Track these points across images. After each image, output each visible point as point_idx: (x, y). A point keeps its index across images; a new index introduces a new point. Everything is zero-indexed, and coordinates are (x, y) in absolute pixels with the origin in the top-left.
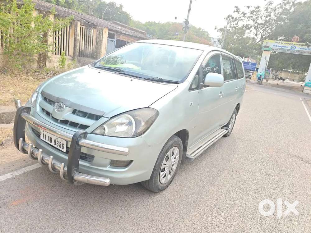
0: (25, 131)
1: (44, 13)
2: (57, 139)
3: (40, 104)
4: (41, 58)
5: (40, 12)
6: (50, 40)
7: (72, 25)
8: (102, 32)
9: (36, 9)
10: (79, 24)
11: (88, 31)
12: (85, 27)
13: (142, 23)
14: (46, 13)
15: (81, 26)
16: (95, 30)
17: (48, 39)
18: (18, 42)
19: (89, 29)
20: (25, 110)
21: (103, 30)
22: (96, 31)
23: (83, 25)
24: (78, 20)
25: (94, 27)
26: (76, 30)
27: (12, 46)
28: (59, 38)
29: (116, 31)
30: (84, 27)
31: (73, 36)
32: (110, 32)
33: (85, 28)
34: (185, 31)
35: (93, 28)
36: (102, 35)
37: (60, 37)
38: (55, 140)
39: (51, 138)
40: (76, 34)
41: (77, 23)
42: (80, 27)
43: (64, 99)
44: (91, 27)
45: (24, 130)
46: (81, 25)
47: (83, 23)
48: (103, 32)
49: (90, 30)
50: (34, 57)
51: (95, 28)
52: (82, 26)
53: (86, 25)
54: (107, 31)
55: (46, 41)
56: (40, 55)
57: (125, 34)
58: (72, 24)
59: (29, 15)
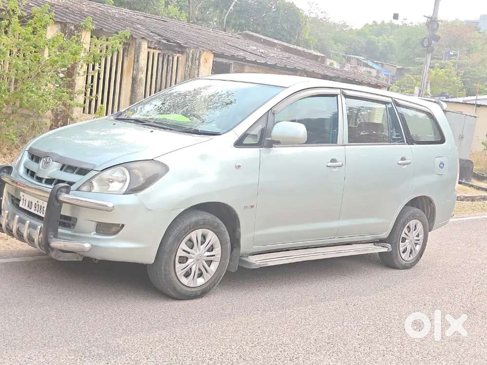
0: (2, 200)
1: (73, 27)
2: (38, 202)
3: (24, 164)
4: (59, 121)
5: (64, 26)
6: (80, 82)
7: (130, 49)
8: (197, 62)
9: (56, 22)
10: (145, 45)
11: (165, 61)
12: (160, 52)
13: (354, 28)
14: (75, 26)
15: (150, 50)
16: (182, 58)
17: (76, 81)
18: (16, 88)
19: (168, 56)
20: (5, 170)
21: (200, 55)
22: (184, 60)
23: (155, 48)
24: (143, 38)
25: (180, 50)
26: (137, 60)
27: (4, 95)
28: (99, 79)
29: (233, 57)
30: (157, 52)
31: (129, 74)
32: (219, 60)
33: (159, 54)
34: (427, 47)
35: (179, 52)
36: (198, 69)
37: (102, 77)
38: (36, 204)
39: (31, 202)
40: (136, 69)
41: (140, 44)
42: (148, 53)
43: (52, 153)
44: (174, 51)
45: (1, 198)
46: (149, 47)
47: (155, 44)
48: (201, 62)
49: (171, 58)
50: (44, 120)
51: (182, 53)
52: (152, 51)
53: (161, 48)
54: (211, 58)
55: (71, 85)
56: (57, 115)
57: (255, 62)
58: (131, 46)
59: (39, 36)
